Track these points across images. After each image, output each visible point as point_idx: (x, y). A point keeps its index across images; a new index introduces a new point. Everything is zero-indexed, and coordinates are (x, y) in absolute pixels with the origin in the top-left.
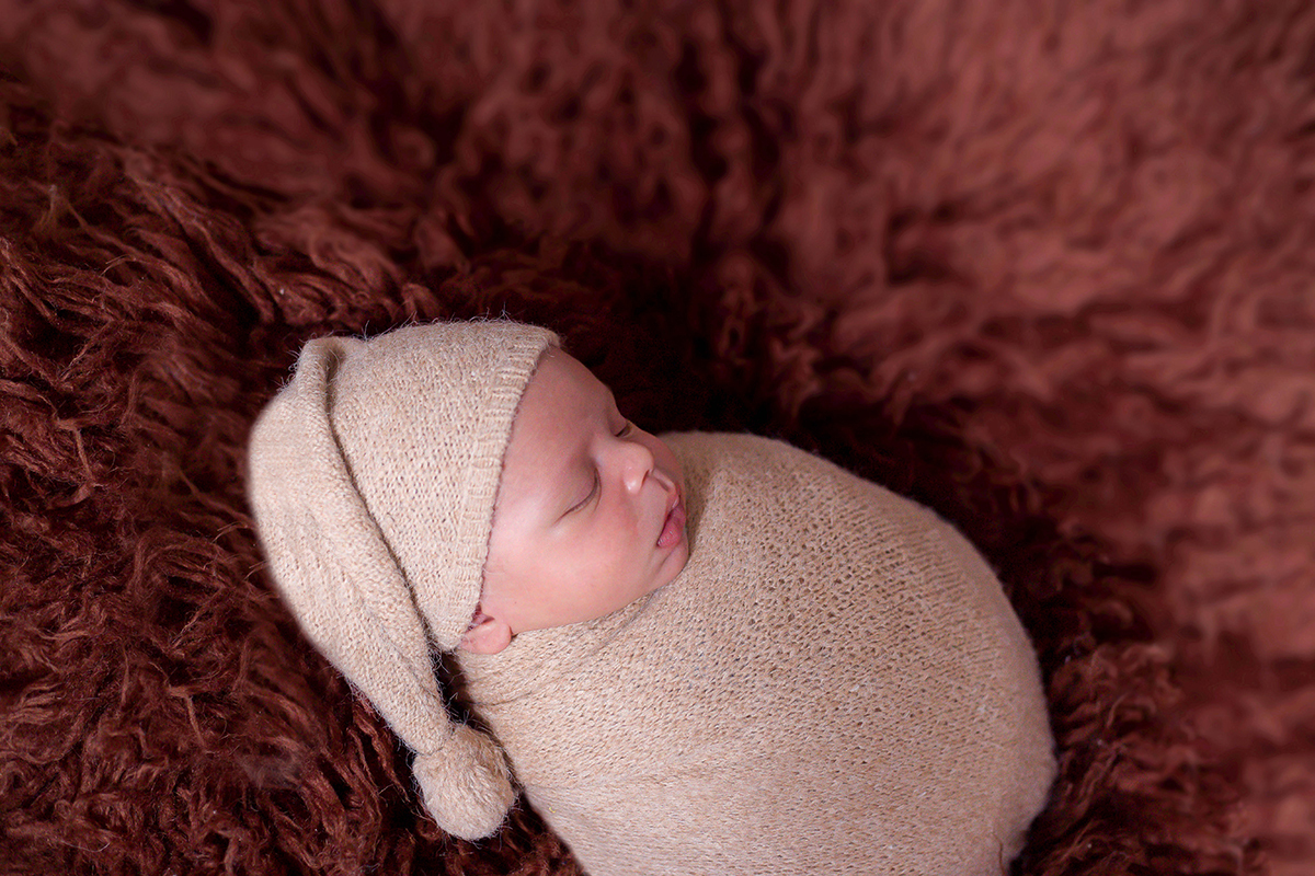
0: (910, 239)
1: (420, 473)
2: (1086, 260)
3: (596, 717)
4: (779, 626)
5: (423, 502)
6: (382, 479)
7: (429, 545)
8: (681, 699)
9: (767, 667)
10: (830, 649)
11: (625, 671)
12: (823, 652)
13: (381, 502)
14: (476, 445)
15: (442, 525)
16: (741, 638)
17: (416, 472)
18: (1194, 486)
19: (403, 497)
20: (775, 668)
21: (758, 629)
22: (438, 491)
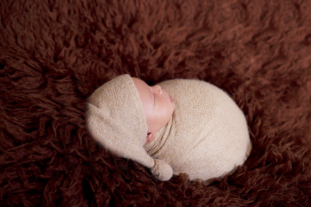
1: (126, 109)
2: (182, 28)
3: (179, 140)
4: (198, 106)
5: (130, 115)
6: (119, 115)
7: (134, 123)
8: (192, 128)
9: (202, 114)
10: (208, 105)
11: (179, 129)
12: (208, 106)
13: (121, 120)
14: (134, 97)
15: (135, 117)
16: (194, 112)
17: (125, 109)
19: (125, 116)
20: (203, 113)
21: (195, 108)
22: (131, 110)
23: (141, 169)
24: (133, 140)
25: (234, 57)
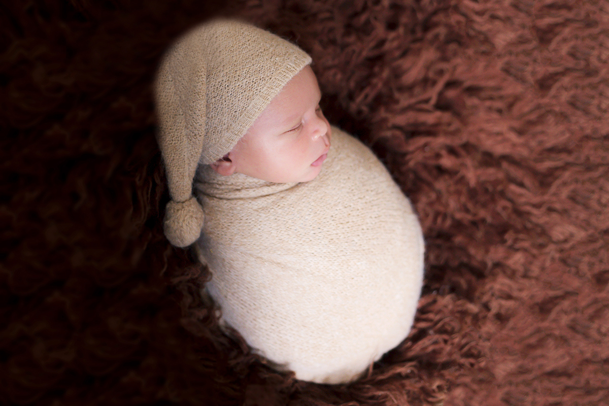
0: (451, 94)
1: (237, 88)
3: (252, 223)
4: (342, 223)
5: (231, 100)
6: (219, 82)
7: (224, 118)
8: (290, 233)
9: (330, 237)
10: (356, 243)
11: (273, 210)
12: (353, 242)
13: (214, 91)
14: (265, 88)
15: (234, 113)
16: (325, 221)
17: (235, 86)
18: (513, 249)
19: (224, 94)
20: (332, 239)
21: (333, 220)
22: (240, 99)
23: (158, 181)
24: (195, 135)
25: (517, 260)
